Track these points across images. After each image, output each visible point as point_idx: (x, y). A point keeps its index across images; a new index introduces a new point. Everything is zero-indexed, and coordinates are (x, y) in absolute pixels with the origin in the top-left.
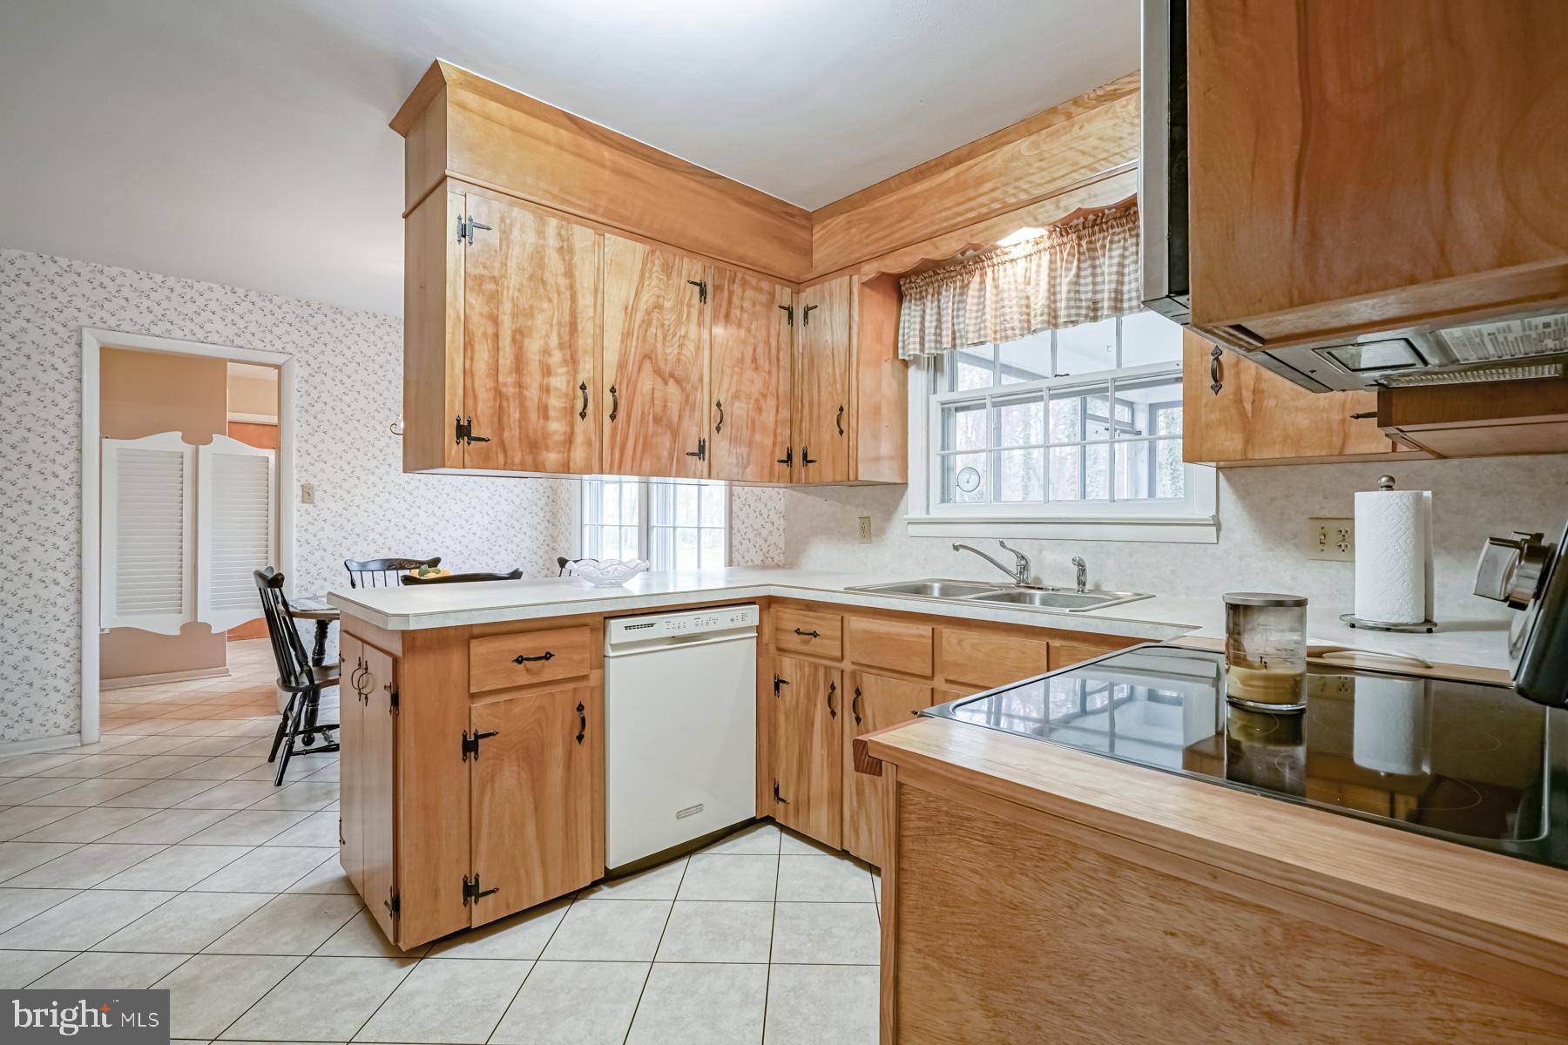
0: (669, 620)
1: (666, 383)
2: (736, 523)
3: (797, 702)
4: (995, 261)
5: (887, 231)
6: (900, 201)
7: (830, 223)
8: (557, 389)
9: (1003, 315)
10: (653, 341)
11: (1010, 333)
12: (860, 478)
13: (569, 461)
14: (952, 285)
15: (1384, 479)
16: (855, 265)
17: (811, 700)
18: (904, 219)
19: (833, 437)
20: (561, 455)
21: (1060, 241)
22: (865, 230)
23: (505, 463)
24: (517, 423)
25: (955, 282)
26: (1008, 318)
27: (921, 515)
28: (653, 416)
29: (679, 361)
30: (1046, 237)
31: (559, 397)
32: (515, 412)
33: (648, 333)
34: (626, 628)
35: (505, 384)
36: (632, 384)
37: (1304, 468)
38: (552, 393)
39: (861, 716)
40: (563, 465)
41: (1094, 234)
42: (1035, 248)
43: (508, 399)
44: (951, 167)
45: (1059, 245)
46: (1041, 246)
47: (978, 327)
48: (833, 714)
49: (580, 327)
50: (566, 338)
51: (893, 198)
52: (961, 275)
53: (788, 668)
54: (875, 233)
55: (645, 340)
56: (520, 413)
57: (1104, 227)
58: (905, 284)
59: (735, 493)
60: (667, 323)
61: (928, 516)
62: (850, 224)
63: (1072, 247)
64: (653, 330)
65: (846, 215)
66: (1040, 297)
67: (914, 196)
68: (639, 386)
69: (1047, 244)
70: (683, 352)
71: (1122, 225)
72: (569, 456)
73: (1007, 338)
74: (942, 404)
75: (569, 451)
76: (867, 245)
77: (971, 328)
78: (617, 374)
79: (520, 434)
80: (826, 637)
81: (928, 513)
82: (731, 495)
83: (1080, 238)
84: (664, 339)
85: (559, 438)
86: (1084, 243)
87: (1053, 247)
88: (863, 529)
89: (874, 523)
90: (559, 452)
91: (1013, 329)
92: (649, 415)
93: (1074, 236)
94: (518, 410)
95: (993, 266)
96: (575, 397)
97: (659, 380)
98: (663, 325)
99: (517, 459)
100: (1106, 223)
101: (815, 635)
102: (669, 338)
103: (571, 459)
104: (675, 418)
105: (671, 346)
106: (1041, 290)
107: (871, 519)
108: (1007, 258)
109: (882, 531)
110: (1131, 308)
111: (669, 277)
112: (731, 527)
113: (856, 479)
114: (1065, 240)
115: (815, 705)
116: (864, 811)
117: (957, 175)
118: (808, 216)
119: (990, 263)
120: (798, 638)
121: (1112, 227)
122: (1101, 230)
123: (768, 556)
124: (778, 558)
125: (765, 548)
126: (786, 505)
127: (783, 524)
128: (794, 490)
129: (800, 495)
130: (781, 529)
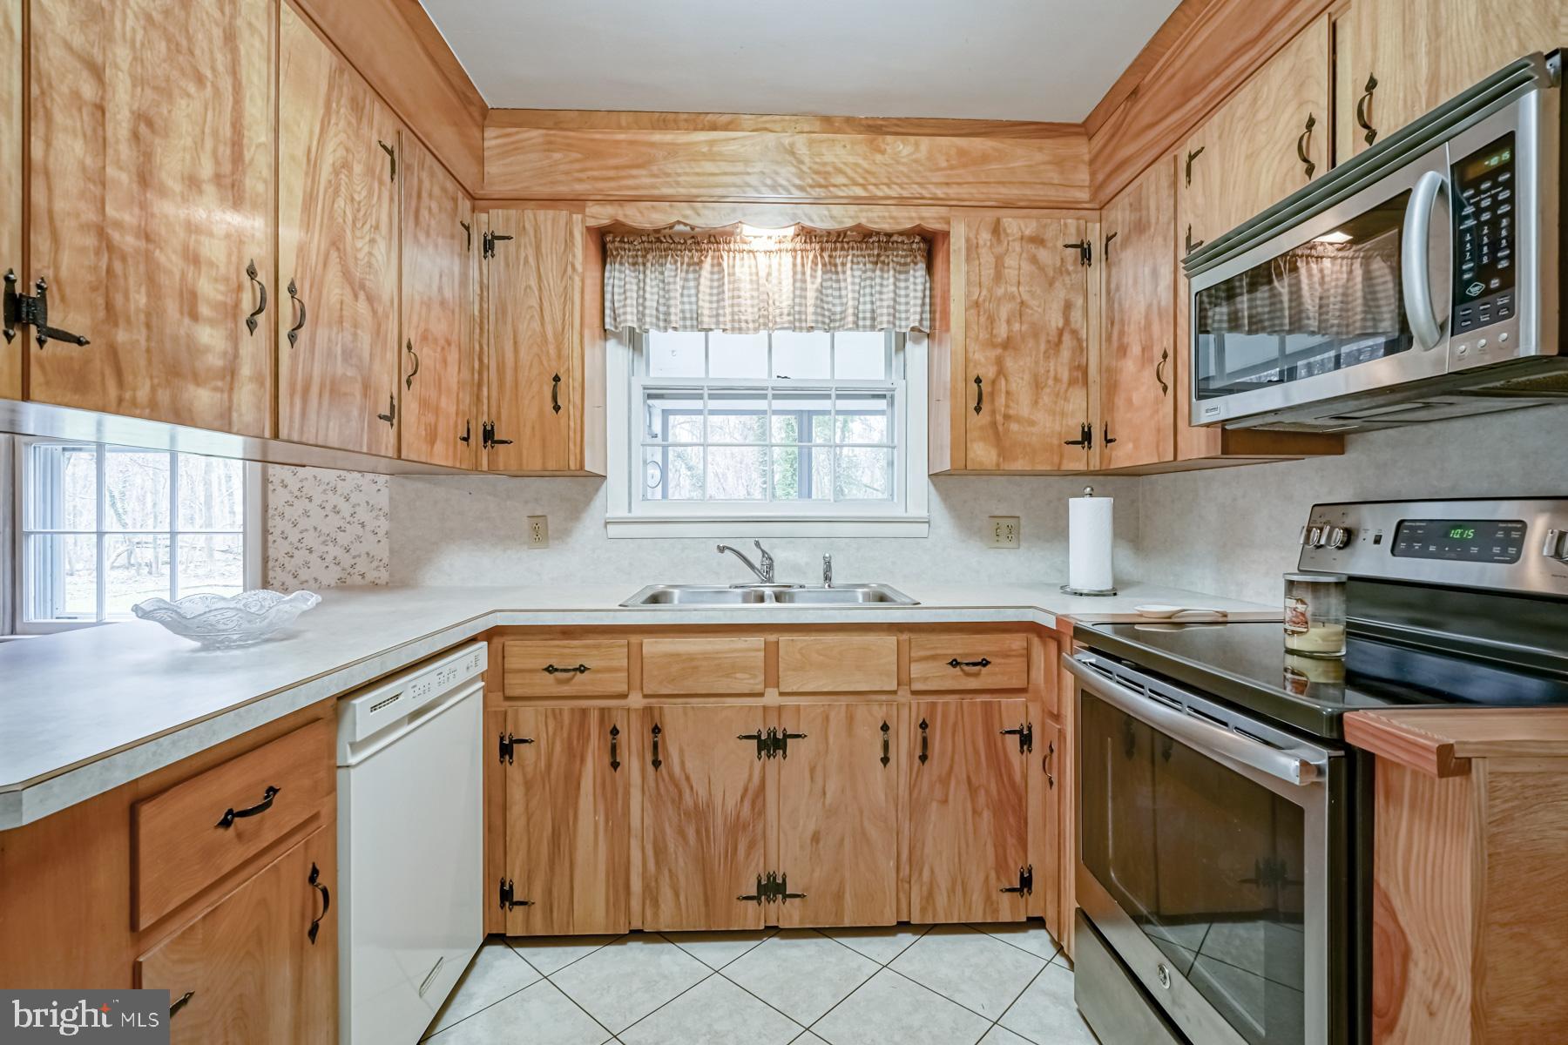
0: (413, 683)
1: (356, 297)
2: (277, 525)
3: (549, 766)
4: (732, 246)
5: (611, 173)
6: (631, 143)
7: (517, 133)
8: (211, 264)
9: (739, 305)
10: (341, 221)
11: (743, 325)
12: (587, 468)
13: (230, 409)
14: (679, 259)
15: (1088, 489)
16: (576, 202)
17: (575, 755)
18: (638, 166)
19: (541, 413)
20: (218, 395)
21: (803, 246)
22: (577, 161)
23: (120, 400)
24: (142, 317)
25: (682, 257)
26: (743, 309)
27: (622, 513)
28: (342, 346)
29: (370, 265)
30: (790, 239)
31: (216, 280)
32: (138, 292)
33: (336, 206)
34: (374, 708)
35: (118, 225)
36: (318, 285)
37: (985, 478)
38: (204, 269)
39: (660, 758)
40: (222, 416)
41: (836, 249)
42: (777, 247)
43: (124, 259)
44: (702, 129)
45: (802, 251)
46: (783, 246)
47: (714, 313)
48: (615, 765)
49: (247, 156)
50: (227, 168)
51: (621, 137)
52: (690, 251)
53: (528, 721)
54: (592, 169)
55: (331, 217)
56: (149, 295)
57: (846, 246)
58: (613, 242)
59: (276, 480)
60: (357, 197)
61: (630, 515)
62: (549, 146)
63: (815, 257)
64: (340, 202)
65: (544, 131)
66: (784, 297)
67: (652, 145)
68: (325, 292)
69: (790, 246)
70: (373, 252)
71: (862, 250)
72: (230, 400)
73: (740, 329)
74: (645, 389)
75: (231, 389)
76: (580, 180)
77: (706, 312)
78: (297, 264)
79: (148, 339)
80: (598, 671)
81: (630, 511)
82: (265, 481)
83: (822, 250)
84: (354, 222)
85: (215, 361)
86: (826, 255)
87: (795, 250)
88: (535, 529)
89: (553, 522)
90: (216, 389)
91: (747, 322)
92: (337, 344)
93: (818, 247)
94: (143, 289)
95: (729, 251)
96: (240, 288)
97: (348, 290)
98: (352, 199)
99: (143, 394)
100: (848, 243)
101: (582, 669)
102: (359, 225)
103: (235, 406)
104: (366, 355)
105: (362, 238)
106: (784, 290)
107: (549, 518)
108: (746, 247)
109: (564, 534)
110: (864, 327)
111: (359, 120)
112: (265, 532)
113: (582, 467)
114: (808, 247)
115: (583, 760)
116: (666, 872)
117: (712, 143)
118: (485, 111)
119: (726, 248)
120: (550, 678)
121: (853, 248)
122: (842, 249)
123: (352, 571)
124: (376, 574)
125: (347, 561)
126: (391, 499)
127: (384, 525)
128: (407, 478)
129: (420, 485)
130: (381, 532)
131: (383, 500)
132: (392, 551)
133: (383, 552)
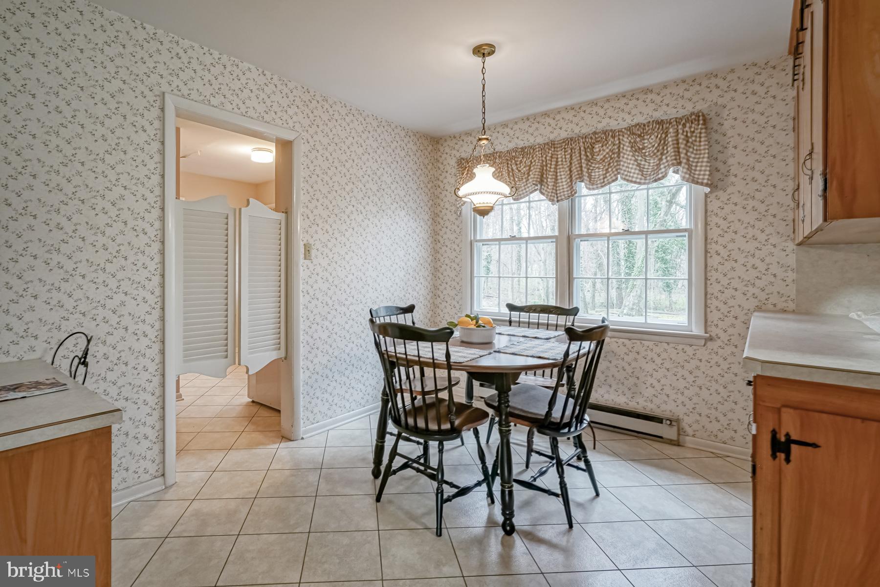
2: (714, 275)
82: (706, 252)
123: (766, 302)
124: (785, 304)
125: (762, 296)
126: (797, 260)
127: (792, 276)
128: (811, 247)
129: (822, 251)
130: (789, 280)
131: (792, 260)
132: (798, 291)
133: (792, 291)
